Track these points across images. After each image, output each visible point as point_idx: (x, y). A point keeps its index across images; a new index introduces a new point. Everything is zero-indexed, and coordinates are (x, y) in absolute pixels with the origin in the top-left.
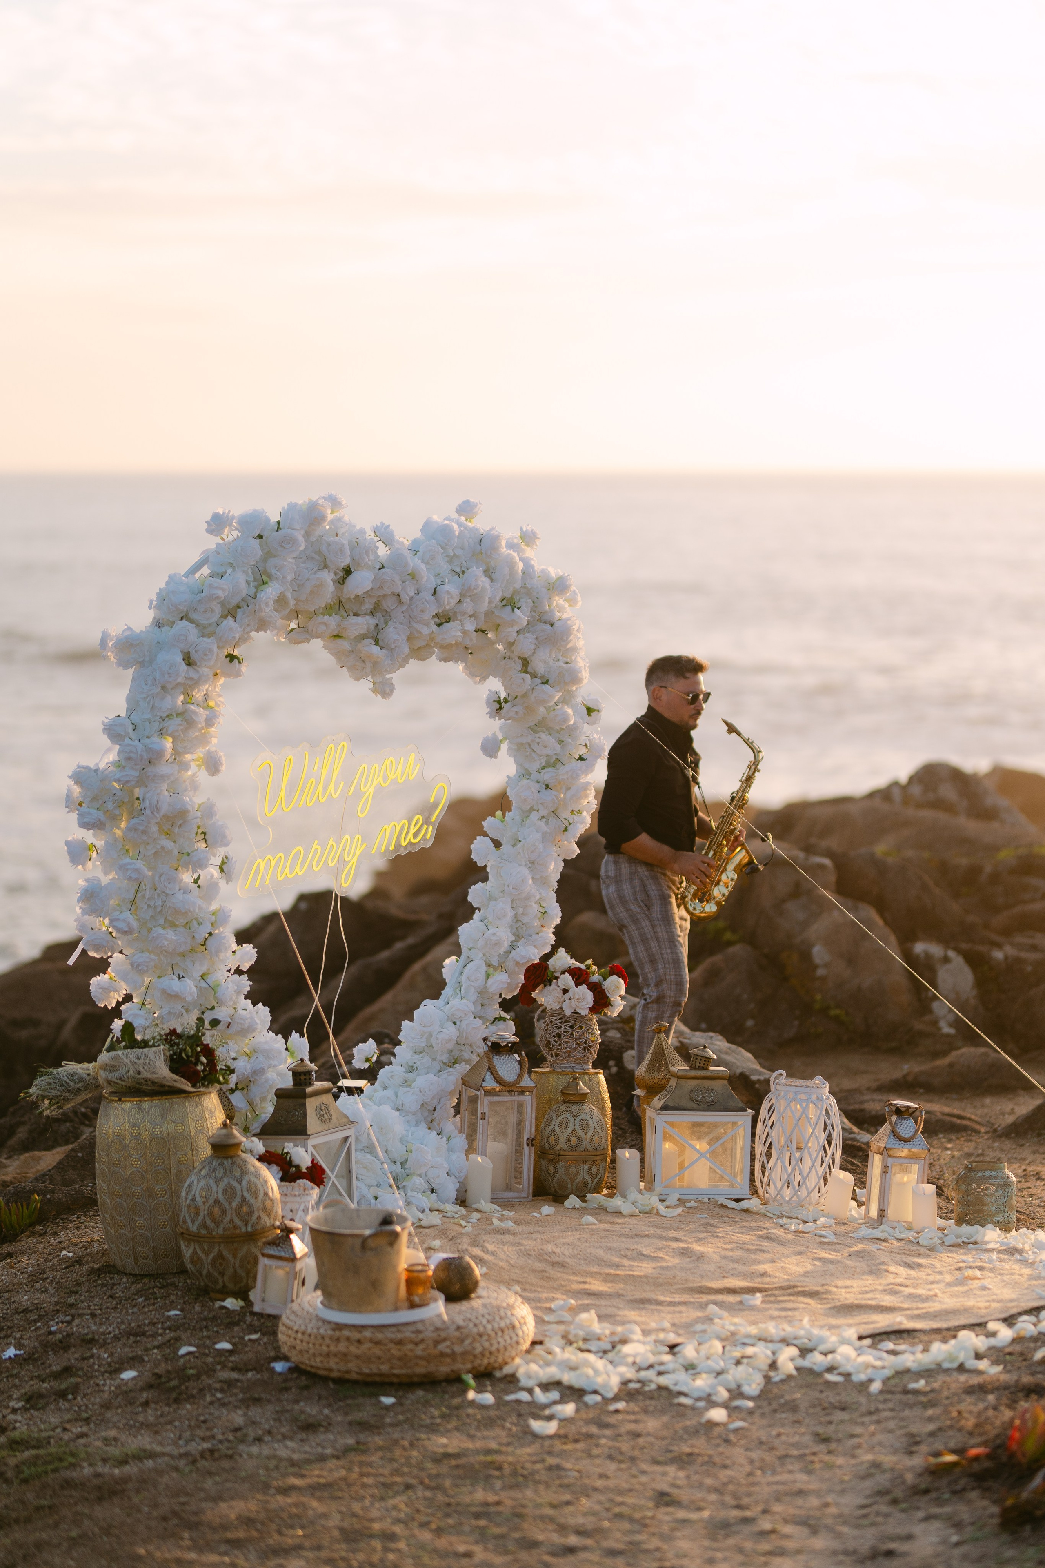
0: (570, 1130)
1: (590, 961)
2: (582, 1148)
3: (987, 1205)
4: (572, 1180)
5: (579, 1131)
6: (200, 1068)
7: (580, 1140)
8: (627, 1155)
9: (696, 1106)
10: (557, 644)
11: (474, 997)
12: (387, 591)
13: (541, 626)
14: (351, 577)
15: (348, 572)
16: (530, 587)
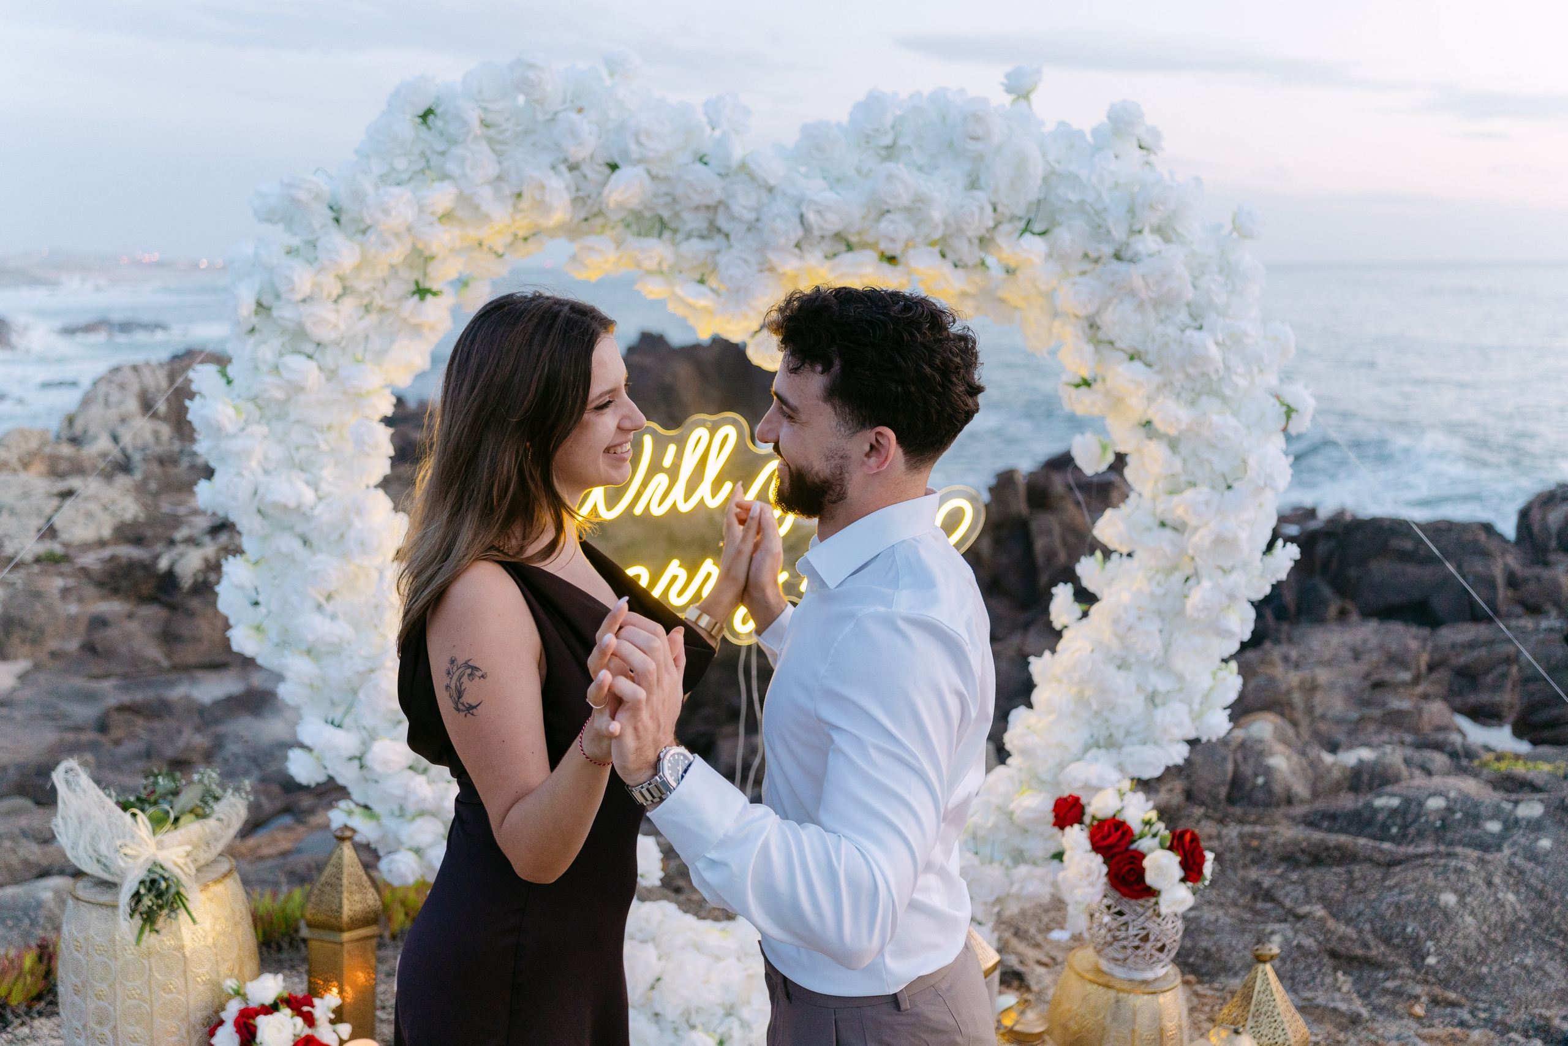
10: (1144, 294)
11: (992, 821)
12: (697, 199)
13: (1115, 265)
14: (618, 173)
15: (614, 167)
16: (1082, 202)
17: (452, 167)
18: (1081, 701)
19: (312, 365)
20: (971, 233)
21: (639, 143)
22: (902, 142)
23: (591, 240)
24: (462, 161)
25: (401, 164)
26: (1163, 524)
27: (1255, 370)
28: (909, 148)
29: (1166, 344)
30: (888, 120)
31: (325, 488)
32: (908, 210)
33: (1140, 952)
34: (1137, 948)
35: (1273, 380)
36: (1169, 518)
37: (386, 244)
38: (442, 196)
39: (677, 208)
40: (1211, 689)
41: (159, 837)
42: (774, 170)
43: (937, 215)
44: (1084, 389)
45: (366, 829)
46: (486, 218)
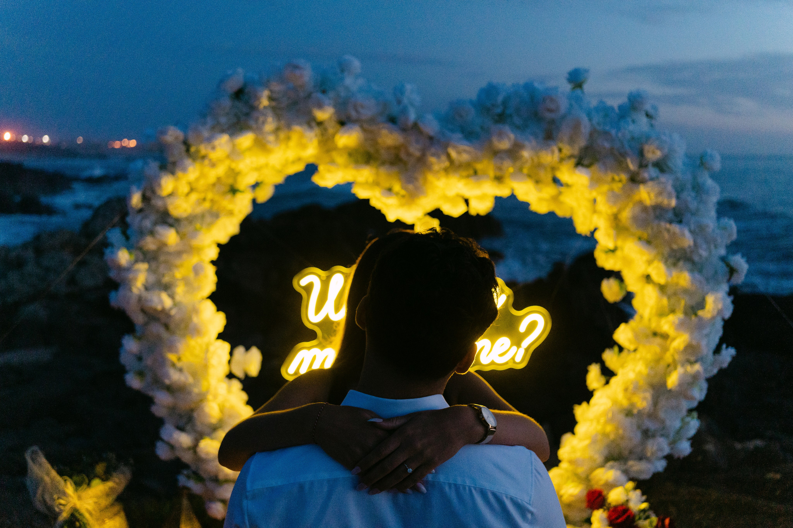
14: (345, 127)
15: (342, 124)
16: (612, 148)
17: (252, 122)
18: (604, 433)
21: (357, 111)
22: (508, 112)
24: (257, 119)
25: (223, 120)
26: (655, 334)
27: (712, 247)
28: (511, 115)
30: (500, 99)
31: (178, 298)
35: (722, 252)
36: (658, 330)
37: (214, 166)
39: (378, 148)
40: (681, 428)
41: (79, 493)
44: (611, 254)
45: (195, 487)
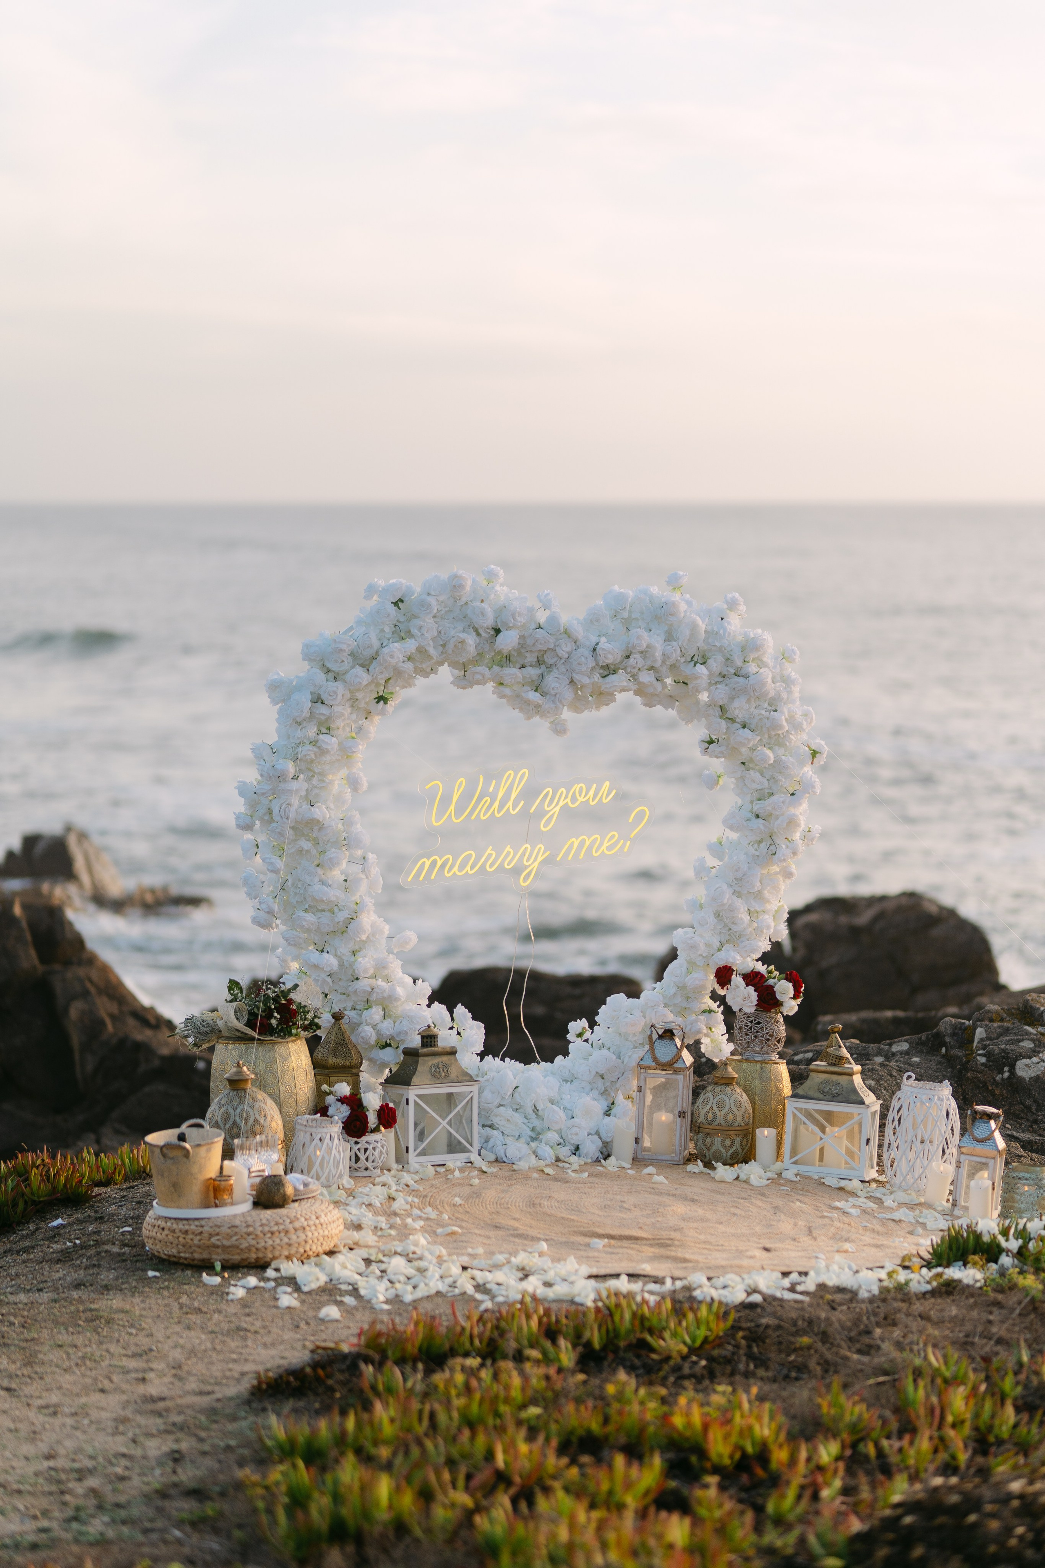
0: (708, 1107)
1: (772, 967)
2: (716, 1123)
3: (1017, 1202)
4: (709, 1149)
5: (715, 1108)
6: (274, 1022)
7: (715, 1116)
8: (766, 1133)
9: (821, 1096)
10: (752, 694)
11: (673, 991)
12: (540, 647)
13: (736, 679)
14: (501, 635)
15: (498, 631)
16: (721, 646)
17: (415, 631)
18: (718, 915)
19: (334, 739)
20: (668, 663)
21: (514, 619)
22: (634, 616)
23: (479, 669)
24: (420, 628)
25: (387, 629)
27: (800, 732)
28: (636, 619)
29: (761, 720)
30: (628, 605)
32: (642, 652)
33: (770, 1043)
34: (768, 1040)
35: (805, 737)
37: (381, 673)
38: (411, 645)
39: (523, 651)
42: (579, 632)
43: (658, 655)
46: (429, 657)
